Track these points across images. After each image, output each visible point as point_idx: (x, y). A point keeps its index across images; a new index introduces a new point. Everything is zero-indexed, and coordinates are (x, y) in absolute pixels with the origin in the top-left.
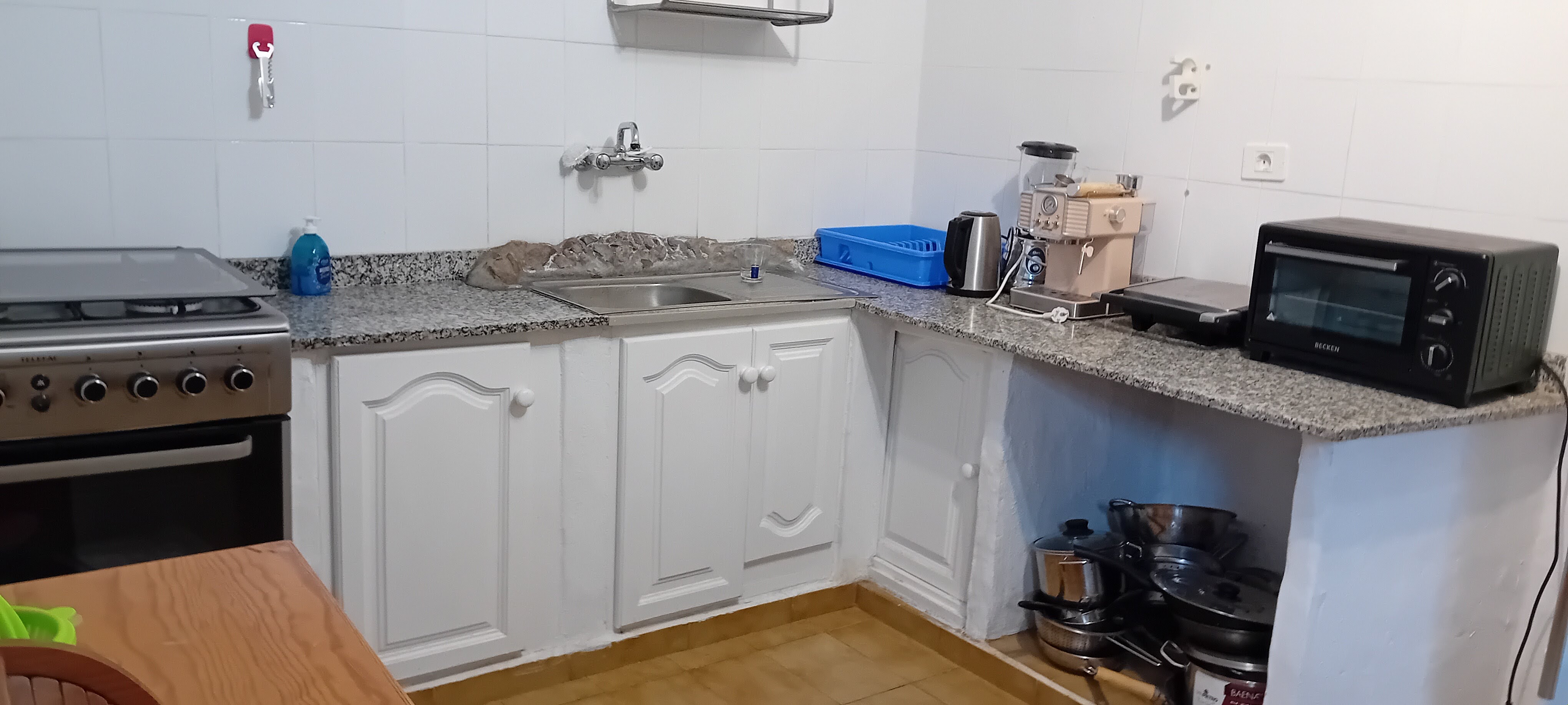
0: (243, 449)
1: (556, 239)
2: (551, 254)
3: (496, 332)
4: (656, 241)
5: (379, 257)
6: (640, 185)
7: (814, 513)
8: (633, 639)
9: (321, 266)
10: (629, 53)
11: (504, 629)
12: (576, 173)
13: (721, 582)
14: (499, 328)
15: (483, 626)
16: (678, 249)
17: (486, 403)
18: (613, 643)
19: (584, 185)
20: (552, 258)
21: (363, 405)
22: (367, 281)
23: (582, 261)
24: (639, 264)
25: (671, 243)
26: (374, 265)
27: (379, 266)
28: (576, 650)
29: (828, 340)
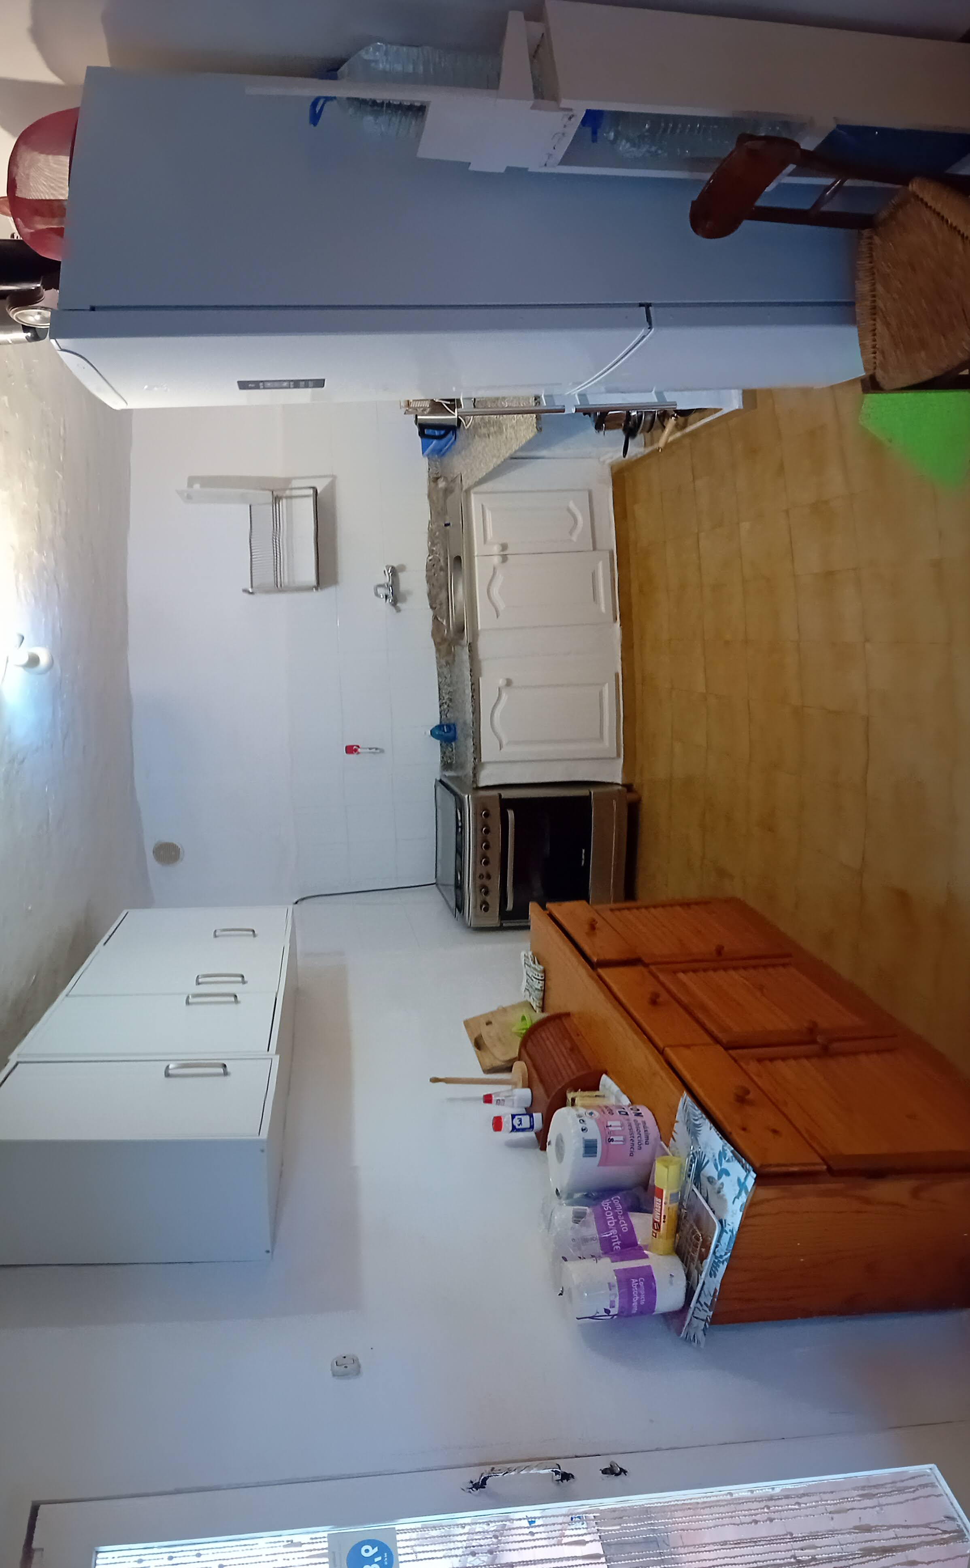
0: (511, 814)
1: (430, 613)
2: (438, 619)
3: (474, 697)
4: (430, 560)
5: (440, 699)
6: (403, 568)
7: (572, 505)
8: (620, 615)
9: (444, 731)
10: (340, 578)
11: (603, 684)
12: (398, 605)
13: (600, 565)
14: (473, 696)
15: (601, 694)
16: (434, 549)
17: (504, 697)
18: (620, 625)
19: (404, 600)
20: (439, 619)
21: (502, 751)
22: (450, 704)
23: (441, 604)
24: (442, 573)
25: (431, 552)
26: (444, 701)
27: (444, 699)
28: (620, 645)
29: (482, 506)
